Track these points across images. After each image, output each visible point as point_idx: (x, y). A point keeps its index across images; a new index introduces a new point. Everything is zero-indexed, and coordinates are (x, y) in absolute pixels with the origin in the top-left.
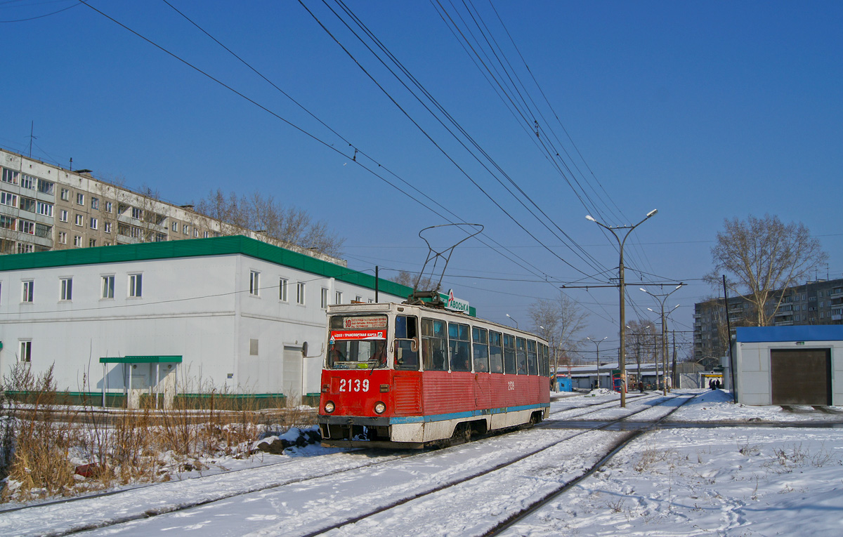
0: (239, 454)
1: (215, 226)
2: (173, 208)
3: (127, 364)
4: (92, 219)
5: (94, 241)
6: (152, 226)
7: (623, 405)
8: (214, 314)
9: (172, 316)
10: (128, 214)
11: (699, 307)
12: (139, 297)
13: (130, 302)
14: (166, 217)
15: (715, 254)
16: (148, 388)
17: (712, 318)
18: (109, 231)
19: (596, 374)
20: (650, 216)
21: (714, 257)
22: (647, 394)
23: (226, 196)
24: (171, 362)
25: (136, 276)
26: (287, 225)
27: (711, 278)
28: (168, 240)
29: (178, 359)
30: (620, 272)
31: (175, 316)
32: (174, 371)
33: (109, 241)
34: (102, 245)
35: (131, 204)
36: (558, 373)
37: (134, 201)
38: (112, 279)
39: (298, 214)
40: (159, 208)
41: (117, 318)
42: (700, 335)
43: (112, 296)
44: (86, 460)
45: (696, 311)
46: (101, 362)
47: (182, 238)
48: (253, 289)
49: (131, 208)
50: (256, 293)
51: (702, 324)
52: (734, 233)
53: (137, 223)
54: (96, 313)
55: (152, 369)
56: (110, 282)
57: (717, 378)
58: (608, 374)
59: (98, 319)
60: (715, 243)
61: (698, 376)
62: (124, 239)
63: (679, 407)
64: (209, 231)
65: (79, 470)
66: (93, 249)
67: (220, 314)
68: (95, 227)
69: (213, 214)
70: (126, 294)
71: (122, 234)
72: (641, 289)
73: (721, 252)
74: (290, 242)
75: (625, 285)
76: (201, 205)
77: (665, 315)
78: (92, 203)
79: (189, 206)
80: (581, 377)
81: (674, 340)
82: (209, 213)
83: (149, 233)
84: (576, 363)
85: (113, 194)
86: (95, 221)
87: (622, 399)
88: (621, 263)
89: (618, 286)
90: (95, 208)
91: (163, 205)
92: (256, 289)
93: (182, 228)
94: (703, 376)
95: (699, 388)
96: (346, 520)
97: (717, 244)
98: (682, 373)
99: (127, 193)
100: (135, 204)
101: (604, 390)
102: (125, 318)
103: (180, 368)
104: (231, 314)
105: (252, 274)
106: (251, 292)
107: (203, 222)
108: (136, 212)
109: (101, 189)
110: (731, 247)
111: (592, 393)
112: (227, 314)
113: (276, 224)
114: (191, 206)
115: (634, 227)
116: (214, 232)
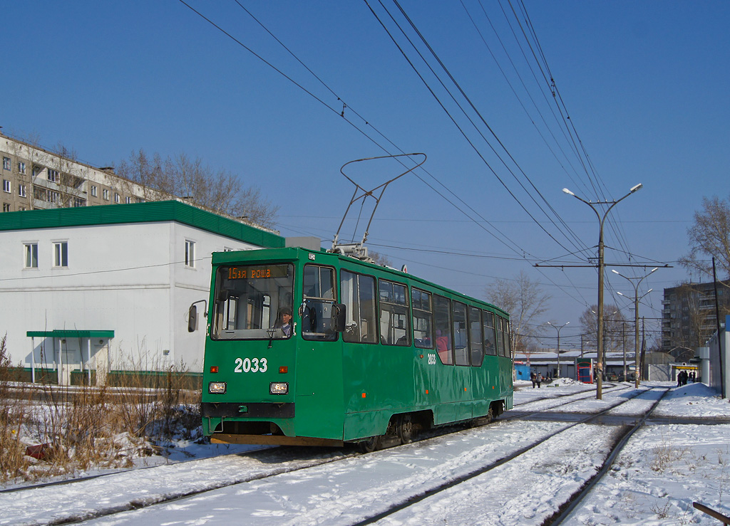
0: (200, 439)
1: (138, 191)
2: (92, 171)
3: (56, 338)
4: (4, 181)
5: (8, 206)
6: (70, 190)
7: (599, 396)
8: (148, 287)
9: (102, 288)
10: (43, 176)
11: (668, 292)
12: (65, 267)
13: (56, 273)
14: (84, 180)
15: (692, 236)
16: (80, 363)
17: (684, 304)
18: (23, 195)
19: (556, 363)
20: (634, 190)
21: (691, 239)
22: (615, 386)
23: (150, 157)
24: (103, 338)
25: (61, 244)
26: (216, 191)
27: (687, 261)
28: (87, 205)
29: (110, 334)
30: (599, 251)
31: (105, 288)
32: (106, 346)
33: (25, 206)
34: (17, 210)
35: (47, 165)
36: (515, 360)
37: (49, 161)
38: (35, 247)
39: (228, 179)
40: (77, 170)
41: (42, 289)
42: (669, 323)
43: (36, 265)
44: (37, 440)
45: (665, 297)
46: (28, 336)
47: (102, 203)
48: (188, 260)
49: (46, 170)
50: (192, 265)
51: (672, 311)
52: (713, 213)
53: (54, 186)
54: (20, 284)
55: (82, 346)
56: (33, 250)
57: (691, 370)
58: (572, 363)
59: (22, 290)
60: (692, 223)
61: (669, 367)
62: (41, 204)
63: (659, 400)
64: (132, 196)
65: (30, 451)
66: (7, 213)
67: (154, 287)
68: (8, 190)
69: (135, 177)
70: (51, 264)
71: (38, 198)
72: (614, 271)
73: (698, 234)
74: (221, 209)
75: (605, 265)
76: (122, 167)
77: (638, 299)
78: (4, 164)
79: (109, 168)
80: (538, 365)
81: (643, 327)
82: (131, 176)
83: (66, 197)
84: (533, 349)
85: (26, 153)
86: (8, 183)
87: (598, 390)
88: (601, 241)
89: (597, 266)
90: (7, 169)
91: (80, 167)
92: (192, 261)
93: (102, 194)
94: (674, 368)
95: (669, 380)
96: (364, 519)
97: (695, 224)
98: (650, 363)
99: (40, 153)
100: (50, 165)
101: (568, 380)
102: (52, 289)
103: (113, 343)
104: (164, 286)
105: (187, 244)
106: (187, 263)
107: (124, 187)
108: (52, 174)
109: (13, 147)
110: (709, 228)
111: (555, 382)
112: (161, 286)
113: (204, 189)
114: (111, 169)
115: (615, 203)
116: (137, 198)
